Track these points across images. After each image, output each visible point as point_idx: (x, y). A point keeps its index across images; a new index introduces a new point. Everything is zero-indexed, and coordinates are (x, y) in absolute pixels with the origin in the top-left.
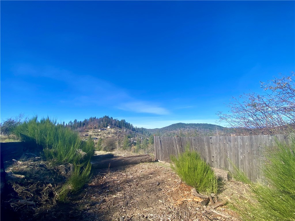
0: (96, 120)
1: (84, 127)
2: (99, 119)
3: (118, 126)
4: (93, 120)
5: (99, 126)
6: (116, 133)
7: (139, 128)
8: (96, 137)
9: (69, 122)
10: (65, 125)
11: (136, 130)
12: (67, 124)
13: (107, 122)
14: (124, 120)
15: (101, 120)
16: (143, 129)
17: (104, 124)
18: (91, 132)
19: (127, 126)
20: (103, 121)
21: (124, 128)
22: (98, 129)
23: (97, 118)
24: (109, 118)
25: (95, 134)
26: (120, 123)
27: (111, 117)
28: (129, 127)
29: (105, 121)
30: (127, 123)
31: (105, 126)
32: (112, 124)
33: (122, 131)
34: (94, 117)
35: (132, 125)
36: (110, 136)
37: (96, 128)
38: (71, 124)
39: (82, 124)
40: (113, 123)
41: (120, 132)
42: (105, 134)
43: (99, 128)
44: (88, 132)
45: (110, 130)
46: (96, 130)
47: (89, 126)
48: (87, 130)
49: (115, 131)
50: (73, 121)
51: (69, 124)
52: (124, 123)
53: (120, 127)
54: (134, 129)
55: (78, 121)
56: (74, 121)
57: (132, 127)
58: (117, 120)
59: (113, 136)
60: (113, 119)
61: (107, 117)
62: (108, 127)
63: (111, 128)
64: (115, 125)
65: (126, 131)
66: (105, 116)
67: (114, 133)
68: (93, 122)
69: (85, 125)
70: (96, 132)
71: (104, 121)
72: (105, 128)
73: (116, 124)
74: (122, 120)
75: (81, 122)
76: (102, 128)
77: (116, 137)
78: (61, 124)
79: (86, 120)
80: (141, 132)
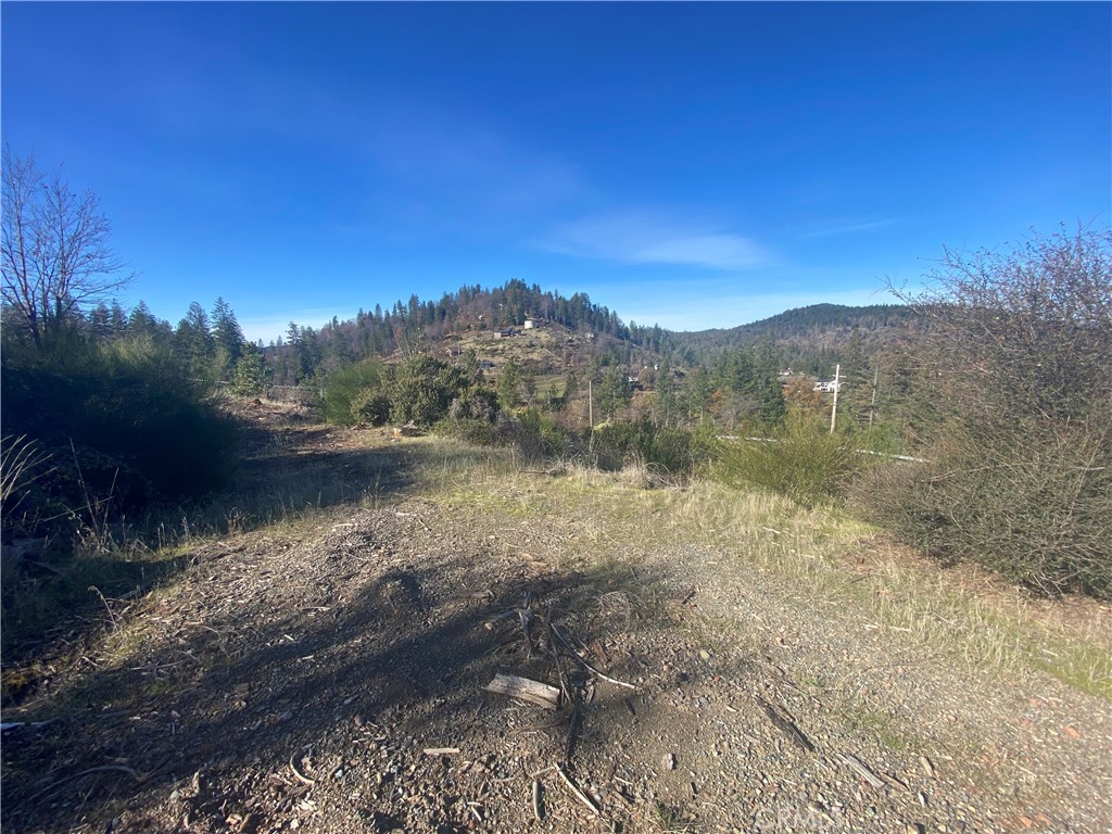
0: (480, 297)
1: (446, 324)
2: (491, 292)
3: (561, 322)
4: (471, 295)
5: (496, 320)
6: (557, 346)
7: (642, 330)
8: (490, 359)
9: (395, 307)
10: (383, 315)
11: (632, 337)
12: (388, 314)
13: (521, 302)
14: (584, 298)
15: (500, 296)
16: (657, 330)
17: (511, 313)
18: (470, 340)
19: (600, 320)
20: (505, 301)
21: (586, 326)
22: (493, 330)
23: (483, 289)
24: (528, 290)
25: (483, 350)
26: (570, 310)
27: (535, 286)
28: (606, 324)
29: (515, 300)
30: (595, 306)
31: (514, 320)
32: (538, 314)
33: (579, 339)
34: (475, 287)
35: (615, 314)
36: (535, 356)
37: (483, 327)
38: (401, 312)
39: (436, 312)
41: (570, 341)
42: (519, 350)
43: (495, 325)
44: (461, 342)
45: (534, 333)
46: (487, 335)
47: (461, 320)
48: (454, 334)
49: (554, 340)
50: (405, 303)
51: (395, 312)
52: (584, 308)
53: (570, 324)
54: (623, 333)
55: (421, 301)
56: (410, 302)
57: (617, 325)
58: (556, 295)
59: (547, 357)
60: (543, 293)
61: (521, 285)
62: (528, 324)
63: (537, 326)
64: (551, 314)
65: (593, 339)
66: (513, 282)
67: (548, 348)
68: (471, 304)
69: (447, 317)
70: (488, 343)
71: (509, 298)
72: (517, 328)
73: (554, 312)
74: (576, 294)
75: (431, 304)
76: (507, 325)
77: (557, 361)
78: (370, 313)
79: (447, 299)
80: (651, 344)
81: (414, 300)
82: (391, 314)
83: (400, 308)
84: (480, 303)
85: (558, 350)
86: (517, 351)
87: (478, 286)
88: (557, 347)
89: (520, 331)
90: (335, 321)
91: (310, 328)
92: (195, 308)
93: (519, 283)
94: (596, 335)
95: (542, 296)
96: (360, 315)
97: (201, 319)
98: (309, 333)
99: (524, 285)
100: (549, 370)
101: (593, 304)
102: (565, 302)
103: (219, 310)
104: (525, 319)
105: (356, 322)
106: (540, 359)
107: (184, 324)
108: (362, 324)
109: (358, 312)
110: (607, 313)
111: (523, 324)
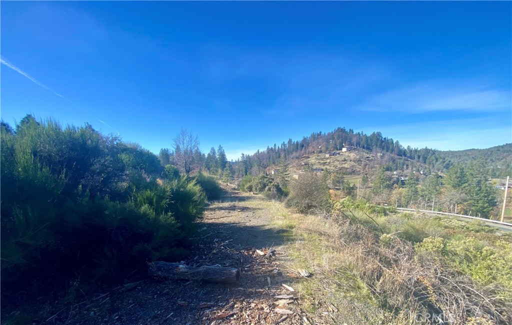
0: (321, 137)
1: (303, 152)
2: (327, 134)
3: (363, 147)
4: (316, 137)
5: (327, 148)
7: (416, 151)
8: (322, 167)
9: (282, 144)
10: (277, 148)
11: (408, 155)
12: (279, 147)
13: (343, 138)
14: (379, 134)
15: (331, 136)
16: (427, 151)
17: (336, 144)
18: (314, 158)
19: (386, 145)
20: (333, 138)
21: (378, 149)
22: (325, 153)
23: (323, 133)
24: (346, 132)
25: (319, 163)
26: (369, 141)
27: (350, 130)
28: (391, 147)
29: (339, 138)
30: (385, 139)
31: (337, 148)
32: (351, 144)
33: (373, 157)
34: (319, 133)
35: (397, 142)
36: (346, 166)
37: (321, 152)
38: (284, 147)
39: (299, 146)
40: (354, 140)
41: (368, 158)
42: (338, 163)
43: (326, 151)
44: (309, 159)
45: (347, 154)
46: (322, 155)
47: (310, 149)
48: (307, 155)
49: (358, 157)
50: (286, 142)
51: (282, 147)
52: (378, 140)
53: (369, 148)
54: (402, 153)
55: (293, 141)
56: (288, 142)
57: (399, 148)
58: (362, 134)
59: (353, 166)
60: (354, 133)
61: (343, 130)
62: (344, 150)
63: (349, 150)
64: (358, 144)
65: (382, 156)
66: (339, 128)
67: (354, 161)
68: (316, 141)
69: (304, 148)
70: (322, 159)
71: (336, 137)
72: (338, 152)
73: (360, 143)
74: (374, 133)
75: (297, 142)
76: (333, 150)
77: (358, 168)
78: (272, 148)
79: (305, 140)
80: (421, 159)
81: (290, 141)
82: (280, 148)
83: (284, 145)
84: (320, 140)
85: (360, 162)
86: (337, 163)
87: (321, 132)
88: (359, 161)
89: (339, 153)
90: (258, 152)
91: (249, 155)
92: (213, 149)
93: (342, 129)
94: (383, 154)
95: (354, 135)
96: (268, 149)
97: (214, 153)
98: (248, 157)
99: (345, 130)
100: (353, 172)
101: (384, 137)
102: (367, 137)
103: (220, 149)
104: (343, 147)
105: (266, 152)
106: (348, 167)
107: (209, 155)
108: (268, 153)
109: (267, 147)
110: (392, 142)
111: (341, 149)
